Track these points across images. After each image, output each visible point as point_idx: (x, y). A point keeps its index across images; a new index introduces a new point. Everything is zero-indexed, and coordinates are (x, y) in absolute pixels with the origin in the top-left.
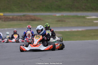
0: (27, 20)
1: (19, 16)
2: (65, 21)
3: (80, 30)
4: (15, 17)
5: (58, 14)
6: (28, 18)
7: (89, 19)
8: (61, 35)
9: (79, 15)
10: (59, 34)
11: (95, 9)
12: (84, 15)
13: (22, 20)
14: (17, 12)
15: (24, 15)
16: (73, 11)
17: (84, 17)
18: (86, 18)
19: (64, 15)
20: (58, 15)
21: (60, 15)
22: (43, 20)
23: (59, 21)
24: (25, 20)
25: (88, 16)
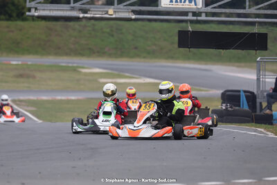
2: (34, 77)
3: (73, 98)
5: (15, 61)
7: (86, 74)
9: (64, 64)
10: (28, 106)
11: (98, 52)
12: (75, 65)
16: (49, 54)
17: (75, 70)
18: (80, 72)
19: (29, 63)
20: (14, 63)
21: (20, 63)
23: (21, 76)
25: (83, 68)
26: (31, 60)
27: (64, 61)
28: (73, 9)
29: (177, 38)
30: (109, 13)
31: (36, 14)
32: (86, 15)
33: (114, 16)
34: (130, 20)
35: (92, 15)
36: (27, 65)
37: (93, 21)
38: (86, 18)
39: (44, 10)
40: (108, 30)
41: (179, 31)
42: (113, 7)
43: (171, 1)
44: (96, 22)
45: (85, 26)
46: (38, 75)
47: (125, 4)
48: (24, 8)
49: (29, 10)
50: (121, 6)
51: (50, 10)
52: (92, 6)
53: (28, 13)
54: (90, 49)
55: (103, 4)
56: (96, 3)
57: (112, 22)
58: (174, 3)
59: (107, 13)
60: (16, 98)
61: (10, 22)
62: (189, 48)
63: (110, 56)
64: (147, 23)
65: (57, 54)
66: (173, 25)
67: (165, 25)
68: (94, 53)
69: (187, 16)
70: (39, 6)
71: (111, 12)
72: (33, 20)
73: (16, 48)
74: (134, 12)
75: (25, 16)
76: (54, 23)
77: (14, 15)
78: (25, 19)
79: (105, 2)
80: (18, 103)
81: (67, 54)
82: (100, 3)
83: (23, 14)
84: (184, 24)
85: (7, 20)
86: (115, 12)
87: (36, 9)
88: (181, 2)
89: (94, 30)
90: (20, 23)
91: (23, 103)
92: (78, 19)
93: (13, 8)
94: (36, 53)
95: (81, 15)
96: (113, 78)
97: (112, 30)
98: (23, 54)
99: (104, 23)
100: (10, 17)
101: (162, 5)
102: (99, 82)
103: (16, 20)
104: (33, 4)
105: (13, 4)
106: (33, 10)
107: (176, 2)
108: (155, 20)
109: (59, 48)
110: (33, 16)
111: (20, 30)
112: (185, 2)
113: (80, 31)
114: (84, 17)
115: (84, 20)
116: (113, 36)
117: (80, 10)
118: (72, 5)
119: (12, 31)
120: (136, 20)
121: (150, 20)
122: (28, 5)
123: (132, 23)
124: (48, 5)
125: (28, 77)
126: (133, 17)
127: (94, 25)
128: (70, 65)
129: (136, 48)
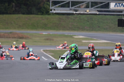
0: (15, 38)
1: (5, 33)
2: (53, 40)
4: (2, 34)
5: (45, 33)
6: (16, 36)
7: (76, 38)
8: (53, 54)
9: (66, 34)
10: (50, 53)
11: (82, 29)
12: (71, 35)
13: (10, 38)
14: (3, 29)
15: (11, 33)
16: (60, 30)
17: (71, 37)
18: (74, 38)
19: (51, 34)
21: (47, 34)
22: (30, 38)
23: (47, 39)
24: (13, 38)
25: (75, 36)
26: (52, 32)
27: (66, 33)
28: (71, 10)
29: (117, 23)
30: (87, 12)
31: (54, 12)
32: (77, 12)
33: (89, 13)
34: (96, 14)
35: (79, 13)
36: (50, 34)
37: (80, 15)
38: (77, 14)
39: (58, 10)
40: (86, 19)
41: (118, 19)
42: (89, 9)
43: (115, 6)
44: (81, 16)
45: (76, 17)
46: (55, 39)
47: (94, 7)
48: (49, 9)
49: (51, 10)
50: (92, 8)
51: (61, 10)
52: (79, 8)
53: (50, 12)
54: (78, 27)
55: (84, 8)
56: (81, 7)
57: (88, 16)
58: (116, 7)
59: (86, 11)
60: (45, 49)
61: (42, 16)
62: (123, 27)
63: (87, 30)
64: (104, 16)
65: (63, 30)
66: (115, 16)
67: (112, 17)
68: (80, 29)
69: (122, 12)
70: (56, 9)
71: (88, 11)
72: (53, 15)
73: (45, 27)
74: (98, 11)
75: (49, 13)
76: (62, 16)
77: (45, 12)
78: (49, 14)
79: (85, 7)
80: (46, 51)
81: (68, 30)
82: (83, 7)
83: (48, 12)
84: (120, 16)
85: (41, 15)
86: (89, 11)
87: (54, 10)
88: (119, 6)
89: (80, 19)
90: (47, 16)
91: (48, 52)
92: (73, 14)
93: (44, 9)
94: (54, 29)
95: (74, 13)
96: (88, 40)
97: (88, 19)
98: (48, 30)
99: (84, 16)
100: (42, 14)
101: (111, 8)
102: (82, 42)
103: (45, 15)
104: (53, 8)
105: (44, 8)
106: (53, 10)
107: (117, 6)
108: (108, 15)
109: (65, 27)
110: (53, 13)
111: (47, 19)
112: (121, 6)
113: (74, 20)
114: (76, 13)
115: (76, 15)
116: (88, 21)
117: (74, 10)
118: (70, 8)
119: (44, 20)
120: (99, 14)
121: (105, 15)
122: (51, 8)
123: (97, 16)
124: (60, 8)
125: (50, 40)
126: (98, 13)
127: (80, 17)
128: (69, 34)
129: (99, 27)
